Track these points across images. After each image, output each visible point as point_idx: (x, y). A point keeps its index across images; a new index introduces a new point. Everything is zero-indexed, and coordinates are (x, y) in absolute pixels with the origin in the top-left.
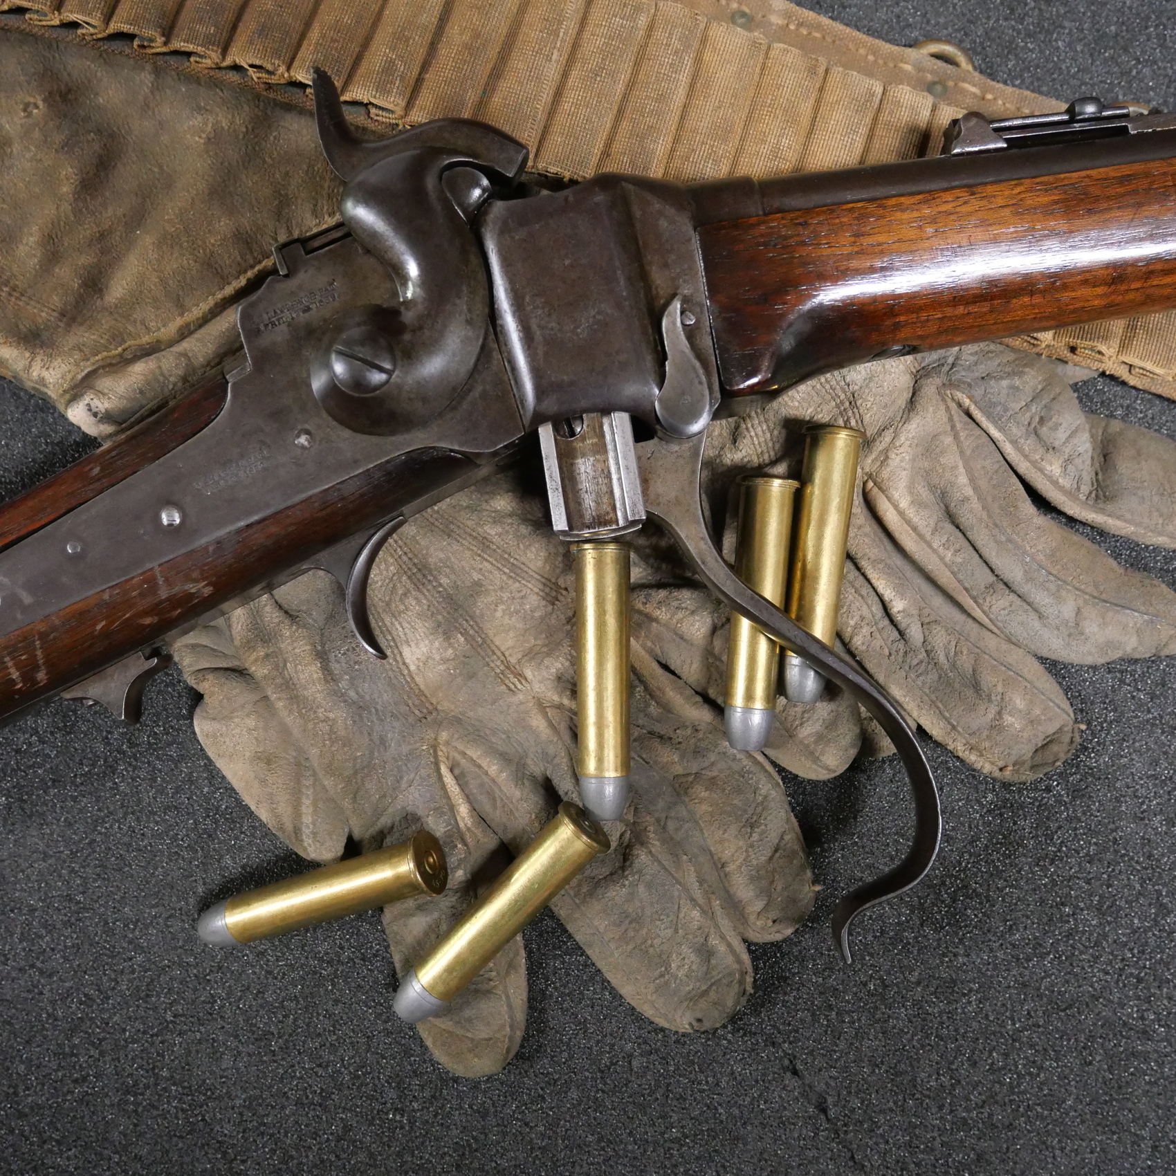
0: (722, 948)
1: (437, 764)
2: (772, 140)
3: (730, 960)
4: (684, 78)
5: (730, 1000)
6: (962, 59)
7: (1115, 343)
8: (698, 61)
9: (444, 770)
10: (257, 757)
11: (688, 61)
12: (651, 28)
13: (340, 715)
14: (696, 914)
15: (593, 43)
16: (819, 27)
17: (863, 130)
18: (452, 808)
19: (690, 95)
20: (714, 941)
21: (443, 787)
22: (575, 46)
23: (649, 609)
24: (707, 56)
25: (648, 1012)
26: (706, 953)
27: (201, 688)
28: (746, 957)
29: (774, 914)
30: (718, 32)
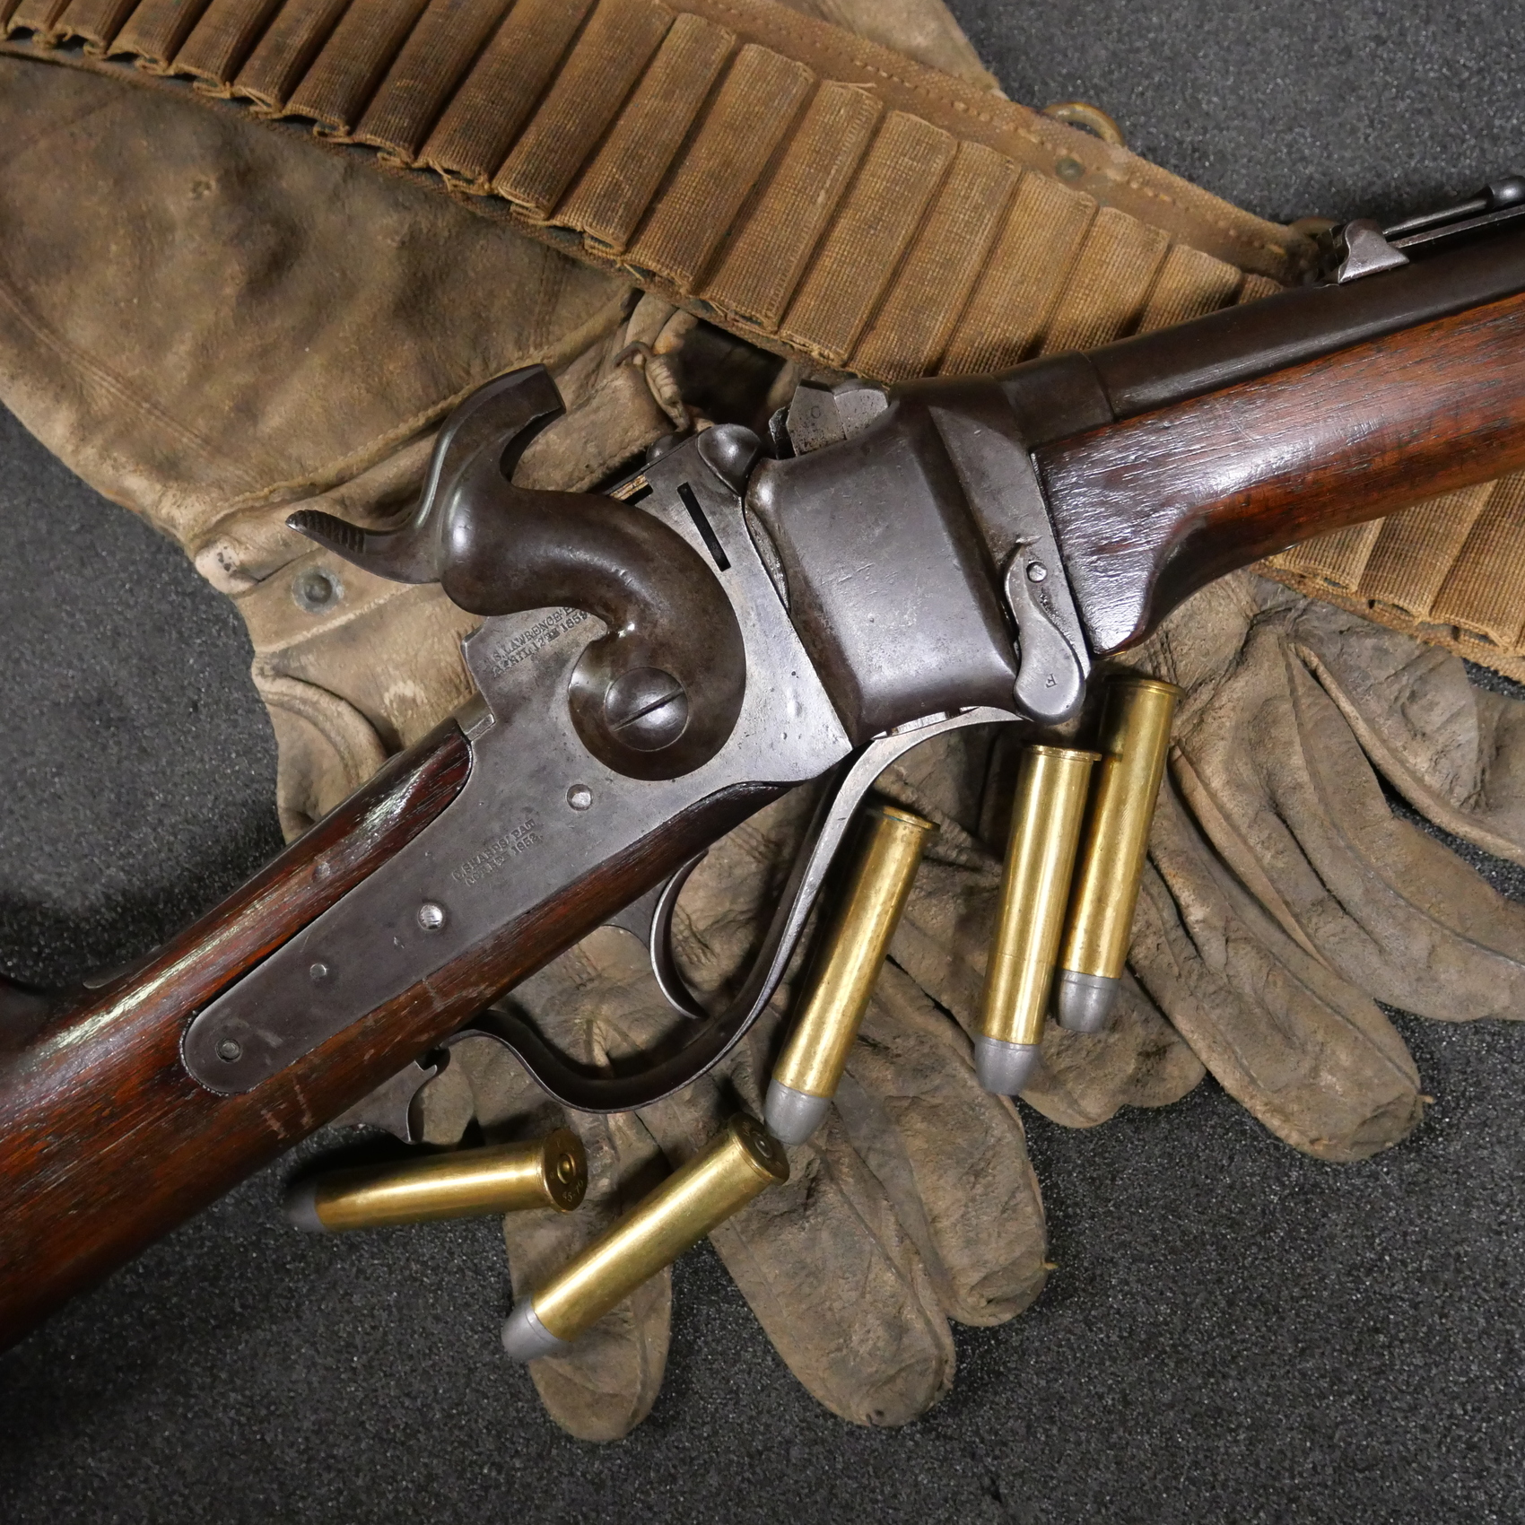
0: (919, 1325)
1: (589, 1044)
3: (927, 1342)
4: (980, 241)
5: (922, 1393)
8: (1003, 221)
11: (990, 220)
12: (948, 172)
14: (890, 1277)
15: (872, 185)
16: (1168, 188)
20: (910, 1315)
22: (850, 186)
24: (1016, 215)
26: (898, 1329)
28: (948, 1341)
29: (991, 1292)
30: (1034, 185)
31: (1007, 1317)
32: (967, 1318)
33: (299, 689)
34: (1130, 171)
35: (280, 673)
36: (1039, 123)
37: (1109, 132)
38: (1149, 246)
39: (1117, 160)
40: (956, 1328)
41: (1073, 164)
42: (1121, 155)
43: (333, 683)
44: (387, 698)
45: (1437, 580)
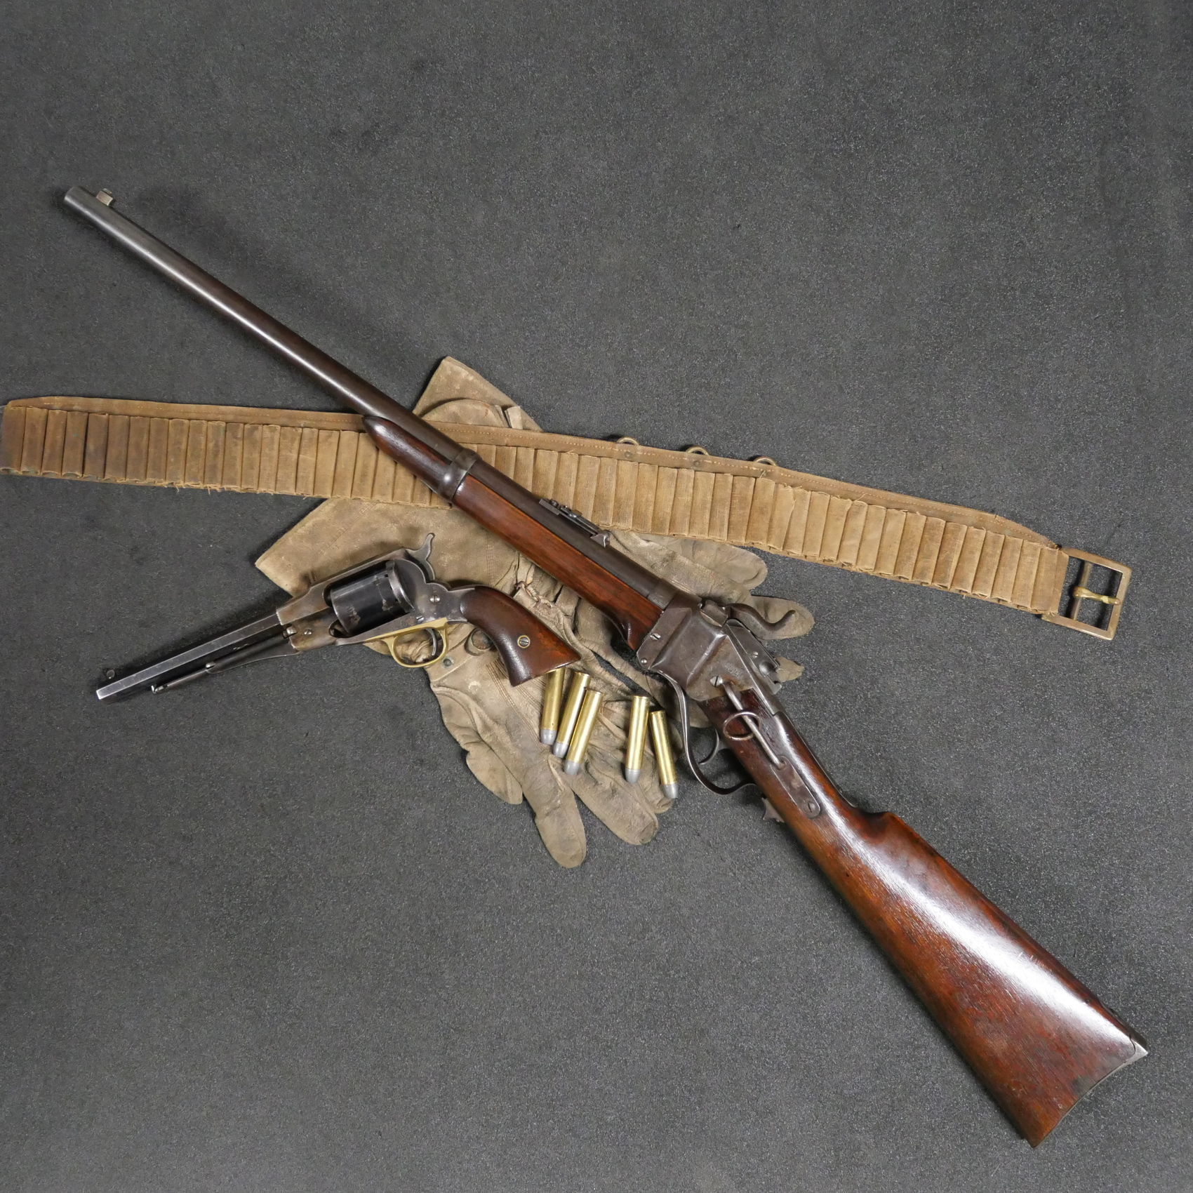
0: (647, 815)
1: (549, 765)
2: (646, 496)
3: (650, 818)
4: (614, 482)
5: (652, 832)
6: (704, 451)
7: (765, 541)
8: (617, 474)
9: (551, 767)
10: (490, 770)
11: (614, 476)
12: (600, 467)
13: (517, 753)
14: (638, 804)
15: (583, 477)
16: (654, 452)
17: (674, 486)
18: (555, 779)
19: (617, 486)
20: (644, 813)
21: (552, 772)
22: (577, 478)
23: (613, 709)
24: (620, 472)
25: (626, 839)
26: (643, 817)
27: (468, 749)
28: (655, 818)
29: (662, 804)
30: (622, 464)
31: (667, 809)
32: (659, 812)
33: (445, 689)
34: (643, 451)
35: (439, 686)
36: (618, 445)
37: (635, 442)
38: (654, 470)
39: (640, 449)
40: (658, 815)
41: (629, 453)
42: (640, 448)
43: (453, 685)
44: (469, 687)
45: (744, 533)
